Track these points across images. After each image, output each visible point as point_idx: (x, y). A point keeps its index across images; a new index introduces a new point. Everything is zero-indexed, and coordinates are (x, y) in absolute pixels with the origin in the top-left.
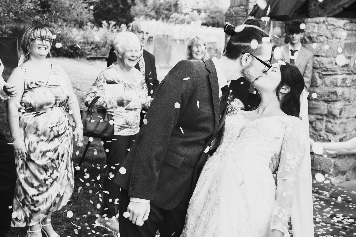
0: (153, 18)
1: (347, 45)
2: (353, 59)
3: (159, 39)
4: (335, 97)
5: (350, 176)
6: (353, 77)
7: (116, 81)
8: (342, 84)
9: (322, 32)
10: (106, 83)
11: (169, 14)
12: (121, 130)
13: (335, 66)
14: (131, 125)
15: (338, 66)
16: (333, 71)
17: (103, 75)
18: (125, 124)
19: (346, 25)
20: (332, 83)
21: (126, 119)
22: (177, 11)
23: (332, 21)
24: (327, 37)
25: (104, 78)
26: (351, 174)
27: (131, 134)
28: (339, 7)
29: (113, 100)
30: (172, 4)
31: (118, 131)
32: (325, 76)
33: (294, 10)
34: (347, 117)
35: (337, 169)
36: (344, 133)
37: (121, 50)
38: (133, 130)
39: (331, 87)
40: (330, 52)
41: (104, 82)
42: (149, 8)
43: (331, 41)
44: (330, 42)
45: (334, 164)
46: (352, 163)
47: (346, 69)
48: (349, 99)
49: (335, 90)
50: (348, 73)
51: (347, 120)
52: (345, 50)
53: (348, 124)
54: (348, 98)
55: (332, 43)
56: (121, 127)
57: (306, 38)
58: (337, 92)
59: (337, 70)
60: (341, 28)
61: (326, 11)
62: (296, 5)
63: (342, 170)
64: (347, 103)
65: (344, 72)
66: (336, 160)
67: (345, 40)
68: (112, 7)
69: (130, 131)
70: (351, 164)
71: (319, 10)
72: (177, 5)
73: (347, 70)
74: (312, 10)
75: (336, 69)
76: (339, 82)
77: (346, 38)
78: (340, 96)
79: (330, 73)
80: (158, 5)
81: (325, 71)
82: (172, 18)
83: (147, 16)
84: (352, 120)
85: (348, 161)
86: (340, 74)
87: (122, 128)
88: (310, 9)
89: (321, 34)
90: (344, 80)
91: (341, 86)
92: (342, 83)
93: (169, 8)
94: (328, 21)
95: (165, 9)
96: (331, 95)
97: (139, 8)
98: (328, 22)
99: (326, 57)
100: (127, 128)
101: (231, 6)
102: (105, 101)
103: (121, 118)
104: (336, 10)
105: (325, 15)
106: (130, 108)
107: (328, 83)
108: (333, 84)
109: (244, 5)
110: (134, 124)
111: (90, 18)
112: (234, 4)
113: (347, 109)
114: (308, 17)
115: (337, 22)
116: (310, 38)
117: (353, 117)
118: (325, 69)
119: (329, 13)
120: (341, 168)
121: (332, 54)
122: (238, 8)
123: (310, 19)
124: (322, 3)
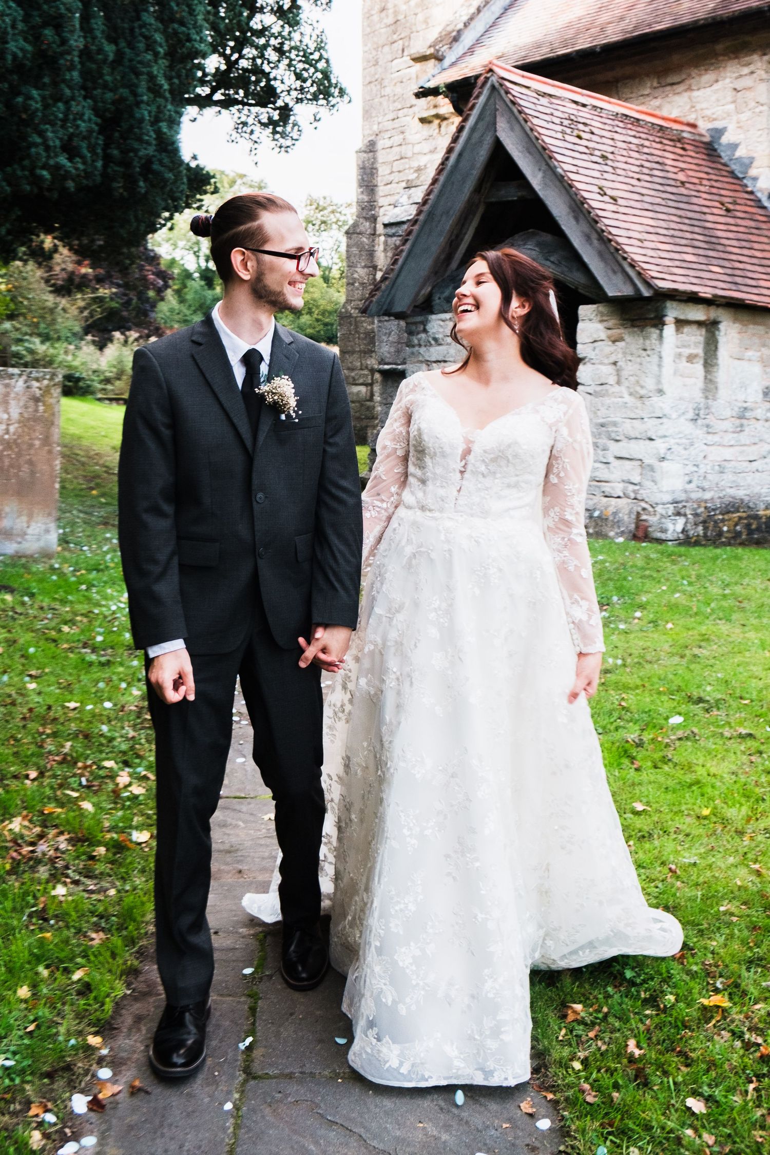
57: (430, 339)
88: (434, 303)
116: (436, 340)
123: (434, 315)
124: (447, 296)
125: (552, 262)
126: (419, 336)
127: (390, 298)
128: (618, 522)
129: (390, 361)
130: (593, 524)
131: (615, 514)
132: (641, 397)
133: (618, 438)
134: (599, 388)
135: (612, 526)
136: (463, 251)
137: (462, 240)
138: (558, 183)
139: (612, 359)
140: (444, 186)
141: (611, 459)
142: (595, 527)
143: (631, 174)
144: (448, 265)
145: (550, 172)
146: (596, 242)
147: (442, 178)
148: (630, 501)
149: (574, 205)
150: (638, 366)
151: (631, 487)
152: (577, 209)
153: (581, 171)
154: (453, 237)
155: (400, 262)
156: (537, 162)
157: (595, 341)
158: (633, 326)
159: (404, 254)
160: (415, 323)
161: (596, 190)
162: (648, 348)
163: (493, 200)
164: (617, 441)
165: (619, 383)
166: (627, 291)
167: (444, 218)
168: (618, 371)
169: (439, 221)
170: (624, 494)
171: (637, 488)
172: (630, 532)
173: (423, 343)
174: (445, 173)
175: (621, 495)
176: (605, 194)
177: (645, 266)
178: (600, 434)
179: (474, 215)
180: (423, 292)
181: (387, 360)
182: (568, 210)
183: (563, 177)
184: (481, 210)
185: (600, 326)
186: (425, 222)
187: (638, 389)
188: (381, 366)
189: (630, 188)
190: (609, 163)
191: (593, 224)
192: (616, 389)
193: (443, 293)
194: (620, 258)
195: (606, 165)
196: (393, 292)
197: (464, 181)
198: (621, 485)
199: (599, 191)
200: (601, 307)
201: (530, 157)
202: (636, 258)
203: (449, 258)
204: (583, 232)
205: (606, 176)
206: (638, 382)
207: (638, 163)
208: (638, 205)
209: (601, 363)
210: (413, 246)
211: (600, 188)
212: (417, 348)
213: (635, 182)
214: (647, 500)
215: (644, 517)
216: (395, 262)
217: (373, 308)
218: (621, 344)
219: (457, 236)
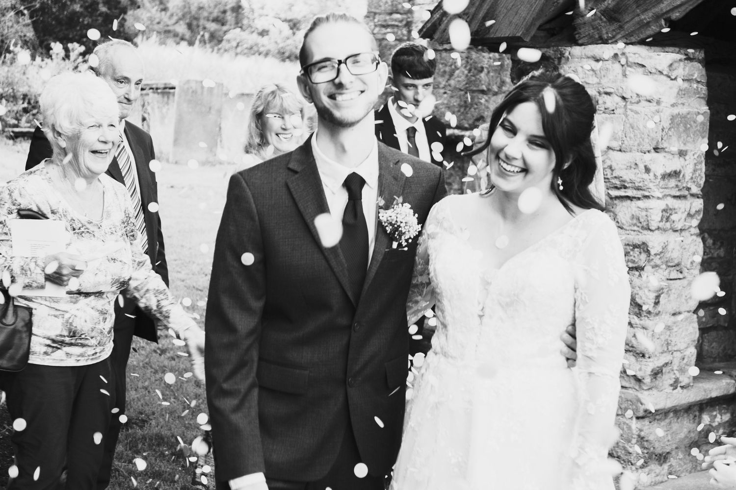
0: (182, 39)
1: (678, 120)
2: (692, 158)
3: (191, 91)
4: (643, 256)
5: (680, 465)
6: (691, 204)
7: (47, 211)
8: (661, 225)
9: (610, 85)
10: (15, 215)
11: (220, 30)
12: (53, 352)
13: (646, 176)
14: (83, 336)
15: (651, 174)
16: (638, 189)
17: (8, 192)
18: (66, 333)
19: (676, 65)
20: (635, 221)
21: (70, 321)
22: (240, 25)
23: (637, 55)
24: (624, 98)
25: (10, 201)
26: (681, 459)
27: (83, 363)
28: (657, 17)
29: (32, 266)
30: (228, 7)
31: (46, 353)
32: (617, 202)
33: (538, 24)
34: (673, 312)
35: (645, 448)
36: (665, 354)
37: (66, 126)
38: (90, 351)
39: (634, 231)
40: (630, 138)
41: (10, 213)
42: (172, 15)
43: (635, 107)
44: (632, 110)
45: (639, 436)
46: (685, 430)
47: (673, 182)
48: (678, 265)
49: (644, 241)
50: (678, 194)
51: (673, 319)
52: (670, 133)
53: (675, 329)
54: (676, 262)
55: (637, 113)
56: (54, 341)
58: (650, 244)
59: (651, 185)
60: (661, 73)
61: (621, 27)
62: (542, 10)
63: (659, 451)
64: (674, 275)
65: (667, 192)
66: (644, 425)
67: (673, 105)
68: (82, 10)
69: (82, 355)
70: (682, 435)
71: (603, 24)
72: (240, 10)
73: (677, 186)
74: (585, 23)
75: (646, 183)
76: (655, 219)
77: (674, 101)
78: (656, 255)
79: (630, 193)
80: (194, 9)
81: (616, 188)
82: (229, 41)
83: (167, 33)
84: (687, 319)
85: (675, 426)
86: (658, 198)
87: (57, 344)
88: (580, 21)
89: (608, 90)
90: (667, 213)
91: (658, 228)
92: (661, 221)
93: (222, 16)
94: (628, 55)
95: (211, 18)
96: (631, 253)
97: (149, 15)
98: (627, 58)
99: (620, 150)
100: (71, 344)
101: (368, 12)
102: (10, 266)
103: (55, 316)
104: (648, 24)
105: (620, 39)
106: (83, 290)
107: (624, 221)
108: (639, 224)
109: (402, 12)
110: (93, 334)
111: (25, 36)
112: (378, 9)
113: (673, 291)
114: (574, 42)
115: (651, 57)
117: (689, 312)
118: (617, 182)
119: (630, 34)
120: (657, 445)
121: (636, 144)
122: (388, 17)
123: (578, 48)
124: (610, 6)
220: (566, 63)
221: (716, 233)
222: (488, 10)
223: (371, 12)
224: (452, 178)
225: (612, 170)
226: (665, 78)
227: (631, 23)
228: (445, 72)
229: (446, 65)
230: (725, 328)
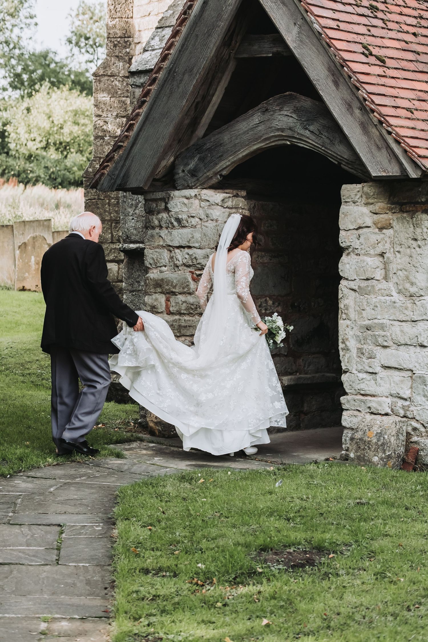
9: (193, 212)
19: (226, 200)
23: (207, 195)
24: (201, 219)
28: (216, 174)
33: (151, 180)
40: (204, 241)
43: (206, 224)
44: (204, 226)
55: (207, 227)
57: (173, 220)
60: (218, 204)
61: (198, 180)
71: (189, 178)
74: (180, 178)
81: (199, 269)
88: (177, 176)
89: (192, 215)
94: (202, 195)
98: (201, 197)
99: (200, 248)
104: (211, 178)
105: (198, 186)
114: (175, 188)
116: (178, 220)
118: (199, 266)
119: (203, 183)
123: (177, 191)
124: (192, 168)
125: (312, 132)
126: (160, 216)
127: (124, 170)
128: (383, 444)
129: (137, 238)
130: (355, 447)
131: (380, 435)
132: (411, 296)
133: (385, 344)
134: (364, 284)
135: (376, 450)
136: (211, 116)
137: (209, 102)
138: (315, 41)
139: (379, 250)
140: (186, 39)
141: (378, 369)
142: (356, 451)
143: (406, 28)
144: (193, 132)
145: (306, 28)
146: (357, 112)
147: (184, 30)
148: (398, 419)
149: (333, 68)
150: (408, 260)
151: (400, 403)
152: (336, 72)
153: (342, 26)
154: (199, 99)
155: (136, 128)
156: (292, 15)
157: (360, 228)
158: (402, 211)
159: (141, 118)
160: (156, 200)
161: (359, 48)
162: (419, 238)
163: (245, 56)
164: (385, 347)
165: (386, 278)
166: (393, 171)
167: (186, 77)
168: (385, 263)
169: (181, 81)
170: (392, 410)
171: (407, 403)
172: (399, 456)
173: (164, 225)
174: (188, 23)
175: (389, 411)
176: (371, 54)
177: (413, 142)
178: (365, 339)
179: (223, 73)
180: (164, 163)
181: (133, 238)
182: (327, 72)
183: (320, 34)
184: (231, 66)
185: (365, 210)
186: (165, 81)
187: (408, 285)
188: (126, 245)
189: (403, 45)
190: (380, 15)
191: (354, 90)
192: (384, 285)
193: (187, 164)
194: (384, 132)
195: (376, 17)
196: (128, 163)
197: (209, 34)
198: (389, 400)
199: (362, 50)
200: (367, 188)
201: (284, 9)
202: (403, 132)
203: (195, 123)
204: (343, 99)
205: (374, 31)
206: (407, 278)
207: (415, 13)
208: (411, 66)
209: (367, 254)
210: (150, 109)
211: (365, 47)
212: (157, 230)
213: (409, 38)
214: (417, 418)
215: (415, 439)
216: (130, 128)
217: (105, 182)
218: (389, 232)
219: (204, 97)
220: (171, 200)
221: (275, 297)
222: (126, 172)
223: (97, 157)
224: (140, 278)
225: (197, 260)
226: (220, 207)
227: (203, 177)
228: (132, 204)
229: (133, 200)
230: (286, 356)
